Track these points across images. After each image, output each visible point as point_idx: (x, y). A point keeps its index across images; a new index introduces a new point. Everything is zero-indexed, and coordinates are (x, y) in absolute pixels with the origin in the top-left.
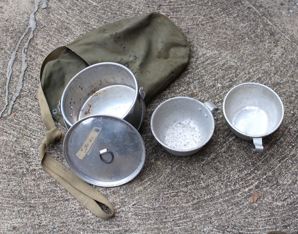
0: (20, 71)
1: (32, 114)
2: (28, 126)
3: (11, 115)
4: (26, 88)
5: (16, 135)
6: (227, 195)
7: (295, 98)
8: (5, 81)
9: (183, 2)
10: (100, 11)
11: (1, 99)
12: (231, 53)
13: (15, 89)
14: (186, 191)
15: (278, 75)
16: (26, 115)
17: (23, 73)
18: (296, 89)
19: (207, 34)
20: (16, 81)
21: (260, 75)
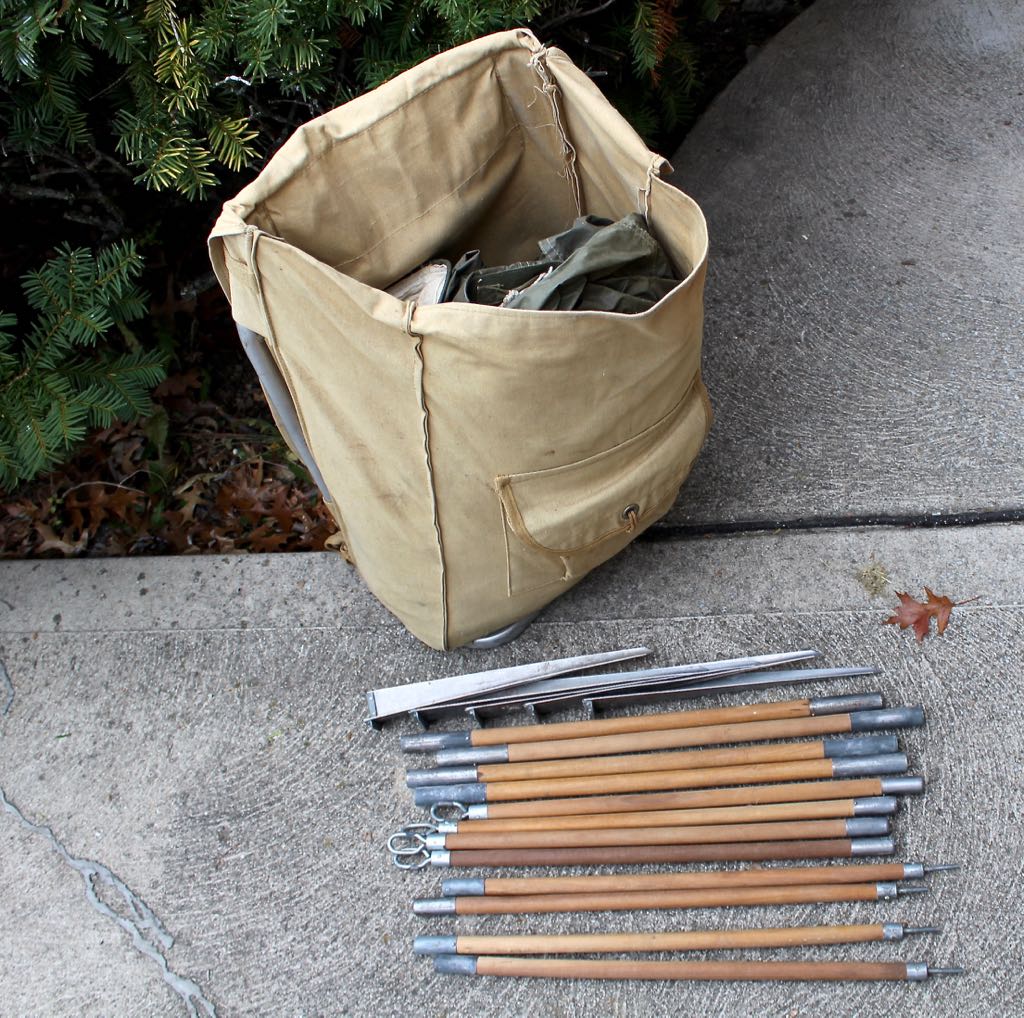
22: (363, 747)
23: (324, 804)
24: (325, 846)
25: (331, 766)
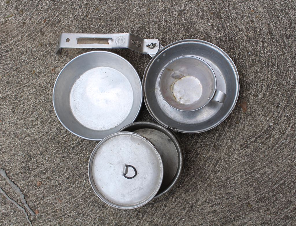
0: (3, 179)
1: (48, 198)
2: (55, 209)
3: (35, 214)
4: (22, 185)
5: (55, 222)
6: (226, 122)
7: (201, 12)
8: (2, 196)
9: (54, 11)
10: (4, 77)
11: (16, 211)
12: (128, 18)
13: (16, 195)
14: (200, 145)
15: (175, 6)
16: (45, 203)
17: (7, 178)
18: (196, 5)
19: (97, 20)
20: (9, 189)
21: (164, 17)
22: (51, 26)
23: (32, 54)
24: (32, 74)
25: (36, 35)
